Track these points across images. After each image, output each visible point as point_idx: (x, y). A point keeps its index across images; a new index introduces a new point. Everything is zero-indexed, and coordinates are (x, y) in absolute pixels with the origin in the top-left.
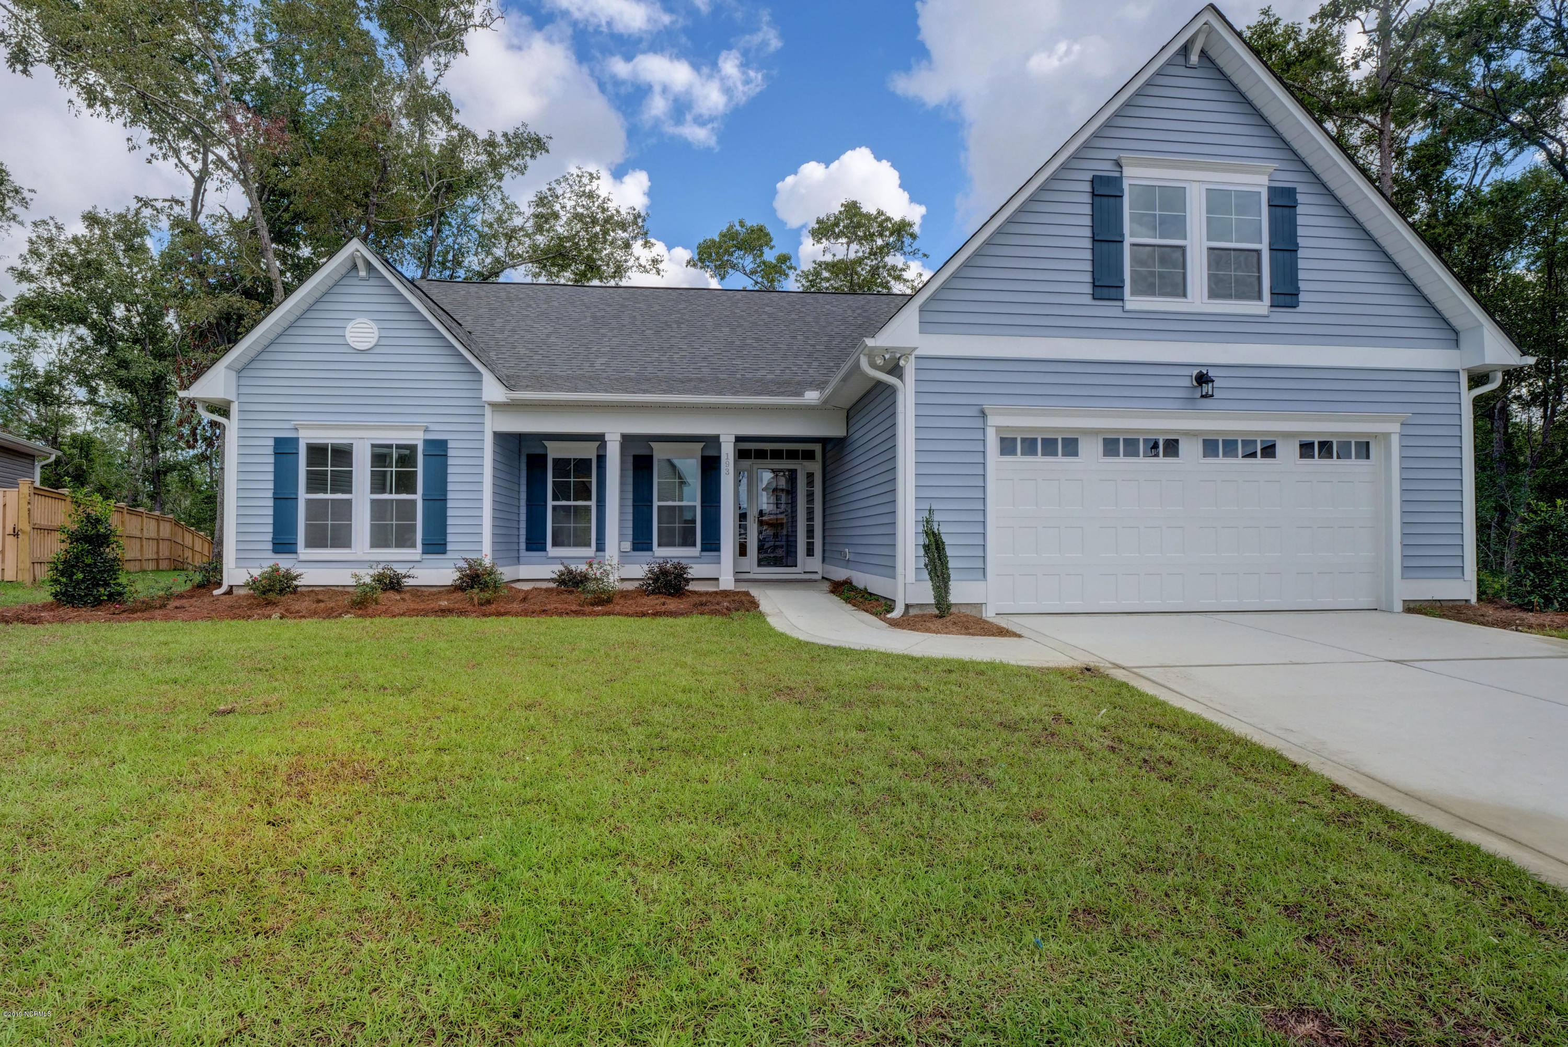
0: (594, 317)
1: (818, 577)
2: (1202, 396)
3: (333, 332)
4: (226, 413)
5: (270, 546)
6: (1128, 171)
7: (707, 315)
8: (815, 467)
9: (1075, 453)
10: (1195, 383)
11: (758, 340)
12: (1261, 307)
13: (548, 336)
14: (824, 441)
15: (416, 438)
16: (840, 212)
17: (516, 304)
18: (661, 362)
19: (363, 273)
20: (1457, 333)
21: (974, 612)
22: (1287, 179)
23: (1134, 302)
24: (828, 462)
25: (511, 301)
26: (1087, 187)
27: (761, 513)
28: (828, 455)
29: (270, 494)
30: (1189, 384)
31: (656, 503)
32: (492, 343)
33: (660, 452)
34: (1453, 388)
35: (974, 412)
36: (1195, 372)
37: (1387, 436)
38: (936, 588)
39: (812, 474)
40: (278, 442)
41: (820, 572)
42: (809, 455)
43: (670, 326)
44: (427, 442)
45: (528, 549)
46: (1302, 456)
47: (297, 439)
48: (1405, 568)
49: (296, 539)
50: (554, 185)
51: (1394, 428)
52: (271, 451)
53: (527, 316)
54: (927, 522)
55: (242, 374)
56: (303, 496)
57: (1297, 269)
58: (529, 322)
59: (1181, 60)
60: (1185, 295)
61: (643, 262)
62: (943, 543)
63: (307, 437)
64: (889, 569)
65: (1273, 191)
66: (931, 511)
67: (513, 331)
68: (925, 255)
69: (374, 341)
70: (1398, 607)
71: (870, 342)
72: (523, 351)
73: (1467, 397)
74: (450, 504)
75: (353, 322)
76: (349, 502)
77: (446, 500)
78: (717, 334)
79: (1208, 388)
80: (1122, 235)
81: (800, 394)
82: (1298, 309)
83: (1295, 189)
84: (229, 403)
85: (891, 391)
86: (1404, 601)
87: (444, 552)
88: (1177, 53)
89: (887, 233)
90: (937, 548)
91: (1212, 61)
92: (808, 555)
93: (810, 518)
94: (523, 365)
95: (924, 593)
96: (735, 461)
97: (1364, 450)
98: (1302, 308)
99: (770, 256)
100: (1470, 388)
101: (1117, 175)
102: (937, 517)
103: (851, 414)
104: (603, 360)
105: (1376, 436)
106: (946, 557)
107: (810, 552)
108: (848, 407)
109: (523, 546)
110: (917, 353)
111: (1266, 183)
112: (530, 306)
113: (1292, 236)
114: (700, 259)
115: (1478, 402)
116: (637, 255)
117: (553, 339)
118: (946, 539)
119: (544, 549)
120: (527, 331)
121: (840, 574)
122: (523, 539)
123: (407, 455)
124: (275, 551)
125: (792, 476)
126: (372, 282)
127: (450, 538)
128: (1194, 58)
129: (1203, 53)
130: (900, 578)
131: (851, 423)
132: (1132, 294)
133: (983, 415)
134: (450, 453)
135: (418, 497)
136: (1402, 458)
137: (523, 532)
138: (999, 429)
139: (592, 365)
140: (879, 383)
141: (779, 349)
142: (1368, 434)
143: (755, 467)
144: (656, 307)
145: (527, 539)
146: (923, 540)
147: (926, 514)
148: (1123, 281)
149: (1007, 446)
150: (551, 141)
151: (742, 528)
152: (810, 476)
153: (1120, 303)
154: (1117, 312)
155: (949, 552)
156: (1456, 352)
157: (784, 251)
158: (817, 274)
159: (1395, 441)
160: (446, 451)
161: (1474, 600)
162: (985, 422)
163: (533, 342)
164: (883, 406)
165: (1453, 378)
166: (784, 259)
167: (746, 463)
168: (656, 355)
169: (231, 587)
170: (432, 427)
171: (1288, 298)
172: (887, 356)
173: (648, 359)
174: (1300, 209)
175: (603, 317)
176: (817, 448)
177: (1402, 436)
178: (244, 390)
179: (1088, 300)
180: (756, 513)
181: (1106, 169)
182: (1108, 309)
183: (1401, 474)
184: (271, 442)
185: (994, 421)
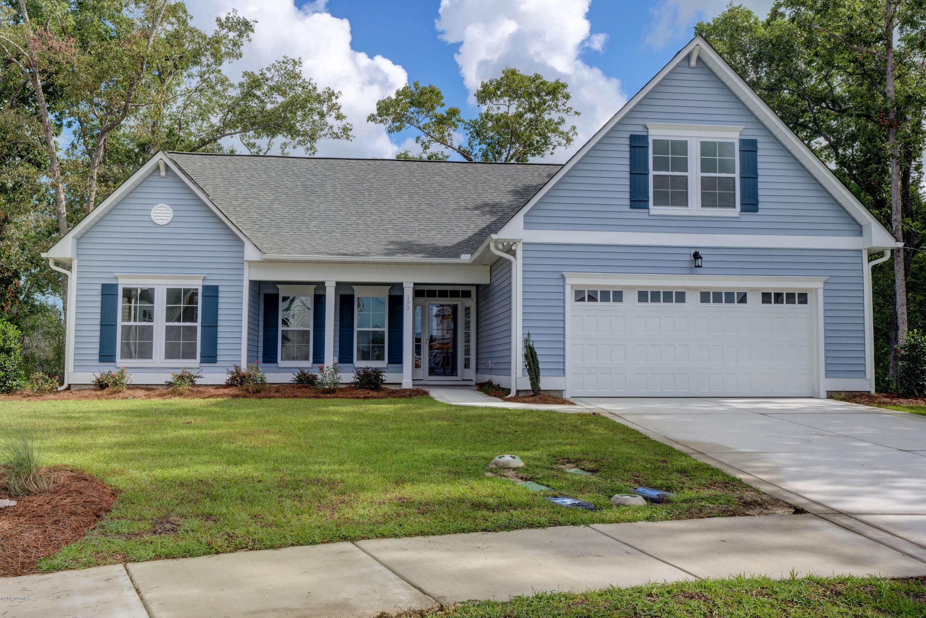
0: (305, 187)
1: (473, 383)
2: (696, 267)
3: (142, 213)
4: (69, 268)
5: (97, 357)
6: (651, 132)
7: (391, 184)
8: (471, 303)
9: (621, 300)
10: (693, 258)
11: (429, 205)
12: (735, 212)
13: (272, 202)
14: (478, 286)
15: (197, 284)
16: (502, 79)
17: (242, 174)
18: (358, 224)
19: (163, 173)
20: (861, 226)
21: (558, 395)
22: (751, 134)
23: (655, 210)
24: (480, 300)
25: (238, 171)
26: (627, 142)
27: (432, 339)
28: (480, 295)
29: (98, 322)
30: (690, 259)
31: (356, 329)
32: (231, 209)
33: (358, 293)
34: (858, 260)
35: (558, 276)
36: (693, 252)
37: (816, 289)
38: (531, 379)
39: (469, 308)
40: (104, 286)
41: (474, 380)
42: (467, 294)
43: (363, 194)
44: (205, 288)
45: (264, 362)
46: (763, 302)
47: (116, 285)
48: (827, 371)
49: (115, 353)
50: (265, 71)
51: (819, 285)
52: (99, 292)
53: (253, 185)
54: (527, 341)
55: (79, 241)
56: (120, 323)
57: (757, 189)
58: (255, 191)
59: (686, 63)
60: (687, 205)
61: (335, 130)
62: (535, 353)
63: (123, 283)
64: (507, 371)
65: (743, 142)
66: (529, 335)
67: (245, 198)
68: (576, 113)
69: (170, 219)
70: (823, 394)
71: (494, 236)
72: (255, 215)
73: (867, 268)
74: (219, 329)
75: (156, 206)
76: (151, 327)
77: (217, 326)
78: (399, 200)
79: (699, 262)
80: (648, 170)
81: (457, 256)
82: (758, 213)
83: (756, 140)
84: (71, 260)
85: (510, 263)
86: (827, 391)
87: (215, 362)
88: (684, 60)
89: (544, 94)
90: (532, 356)
91: (705, 64)
92: (465, 367)
93: (468, 341)
94: (257, 227)
95: (526, 384)
96: (413, 298)
97: (803, 298)
98: (760, 212)
99: (440, 111)
100: (869, 261)
101: (645, 134)
102: (532, 338)
103: (493, 268)
104: (315, 223)
105: (811, 290)
106: (538, 361)
107: (467, 365)
108: (491, 264)
109: (261, 359)
110: (524, 241)
111: (738, 137)
112: (253, 176)
113: (754, 169)
114: (380, 115)
115: (875, 269)
116: (330, 124)
117: (275, 206)
118: (538, 352)
119: (275, 362)
120: (255, 198)
121: (485, 378)
122: (261, 354)
123: (192, 296)
124: (101, 360)
125: (455, 308)
126: (169, 179)
127: (219, 352)
128: (693, 63)
129: (699, 59)
130: (513, 375)
131: (493, 274)
132: (655, 204)
133: (563, 278)
134: (220, 294)
135: (198, 324)
136: (825, 303)
137: (261, 349)
138: (572, 286)
139: (307, 228)
140: (501, 258)
141: (446, 213)
142: (807, 289)
143: (427, 303)
144: (351, 177)
145: (264, 354)
146: (525, 351)
147: (526, 336)
148: (648, 197)
149: (580, 296)
150: (256, 24)
151: (417, 349)
152: (467, 309)
153: (646, 211)
154: (646, 216)
155: (540, 359)
156: (860, 238)
157: (454, 106)
158: (483, 125)
159: (821, 293)
160: (217, 293)
161: (873, 392)
162: (564, 282)
163: (261, 208)
164: (504, 272)
165: (857, 254)
166: (453, 113)
167: (421, 300)
168: (354, 219)
169: (70, 385)
170: (208, 277)
171: (752, 207)
172: (505, 244)
173: (348, 222)
174: (759, 152)
175: (311, 186)
176: (473, 290)
177: (825, 290)
178: (81, 252)
179: (628, 209)
180: (427, 337)
181: (638, 130)
182: (639, 214)
183: (824, 314)
184: (100, 287)
185: (570, 281)
